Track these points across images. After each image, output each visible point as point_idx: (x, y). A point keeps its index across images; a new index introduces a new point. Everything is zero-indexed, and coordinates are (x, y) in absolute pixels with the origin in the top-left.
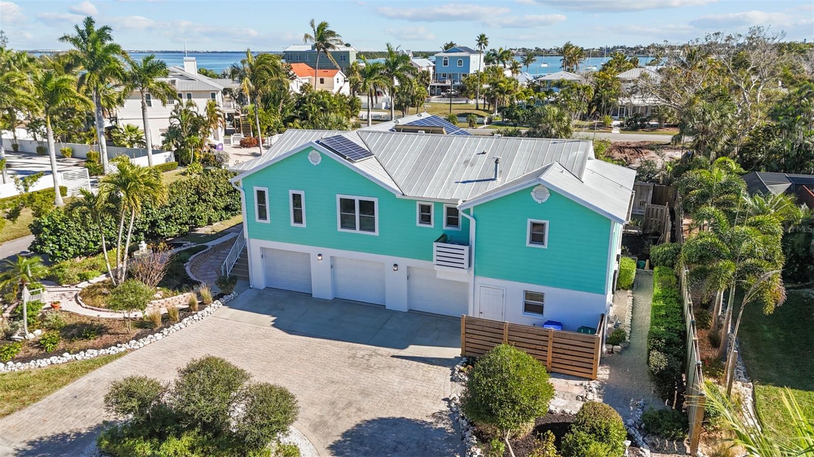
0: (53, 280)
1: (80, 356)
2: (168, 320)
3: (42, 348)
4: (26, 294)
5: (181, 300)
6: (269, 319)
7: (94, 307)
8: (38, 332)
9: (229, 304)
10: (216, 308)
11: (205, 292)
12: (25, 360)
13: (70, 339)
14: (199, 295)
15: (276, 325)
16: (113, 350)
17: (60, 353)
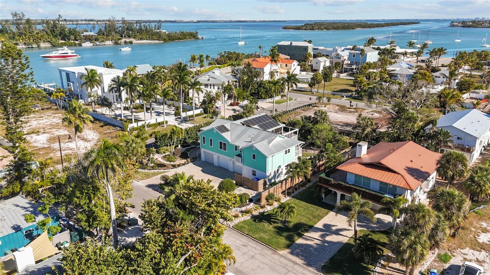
0: (158, 152)
1: (160, 171)
2: (179, 166)
3: (153, 168)
4: (151, 155)
5: (183, 161)
6: (201, 169)
7: (164, 160)
8: (153, 164)
9: (194, 164)
10: (191, 164)
11: (189, 160)
12: (149, 170)
13: (158, 167)
14: (187, 161)
15: (202, 170)
16: (166, 170)
17: (156, 169)
